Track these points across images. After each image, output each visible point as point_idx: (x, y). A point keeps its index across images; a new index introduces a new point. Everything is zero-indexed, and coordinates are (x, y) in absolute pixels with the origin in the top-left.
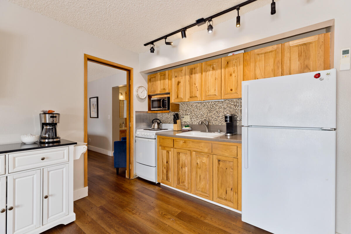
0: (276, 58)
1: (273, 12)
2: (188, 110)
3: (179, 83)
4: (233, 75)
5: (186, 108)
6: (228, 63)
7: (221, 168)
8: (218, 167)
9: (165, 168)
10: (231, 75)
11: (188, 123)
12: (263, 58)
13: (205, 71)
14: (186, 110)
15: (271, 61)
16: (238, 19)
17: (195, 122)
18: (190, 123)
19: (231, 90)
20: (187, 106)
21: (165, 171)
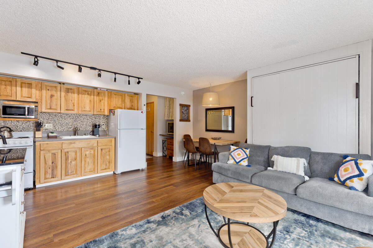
0: (122, 99)
1: (129, 84)
2: (50, 119)
3: (52, 96)
4: (102, 101)
5: (48, 117)
6: (98, 94)
7: (103, 153)
8: (101, 153)
9: (49, 168)
10: (100, 101)
11: (51, 130)
12: (117, 97)
13: (81, 94)
14: (48, 118)
15: (121, 100)
16: (115, 79)
17: (59, 129)
18: (54, 130)
19: (101, 110)
20: (49, 115)
21: (50, 171)
